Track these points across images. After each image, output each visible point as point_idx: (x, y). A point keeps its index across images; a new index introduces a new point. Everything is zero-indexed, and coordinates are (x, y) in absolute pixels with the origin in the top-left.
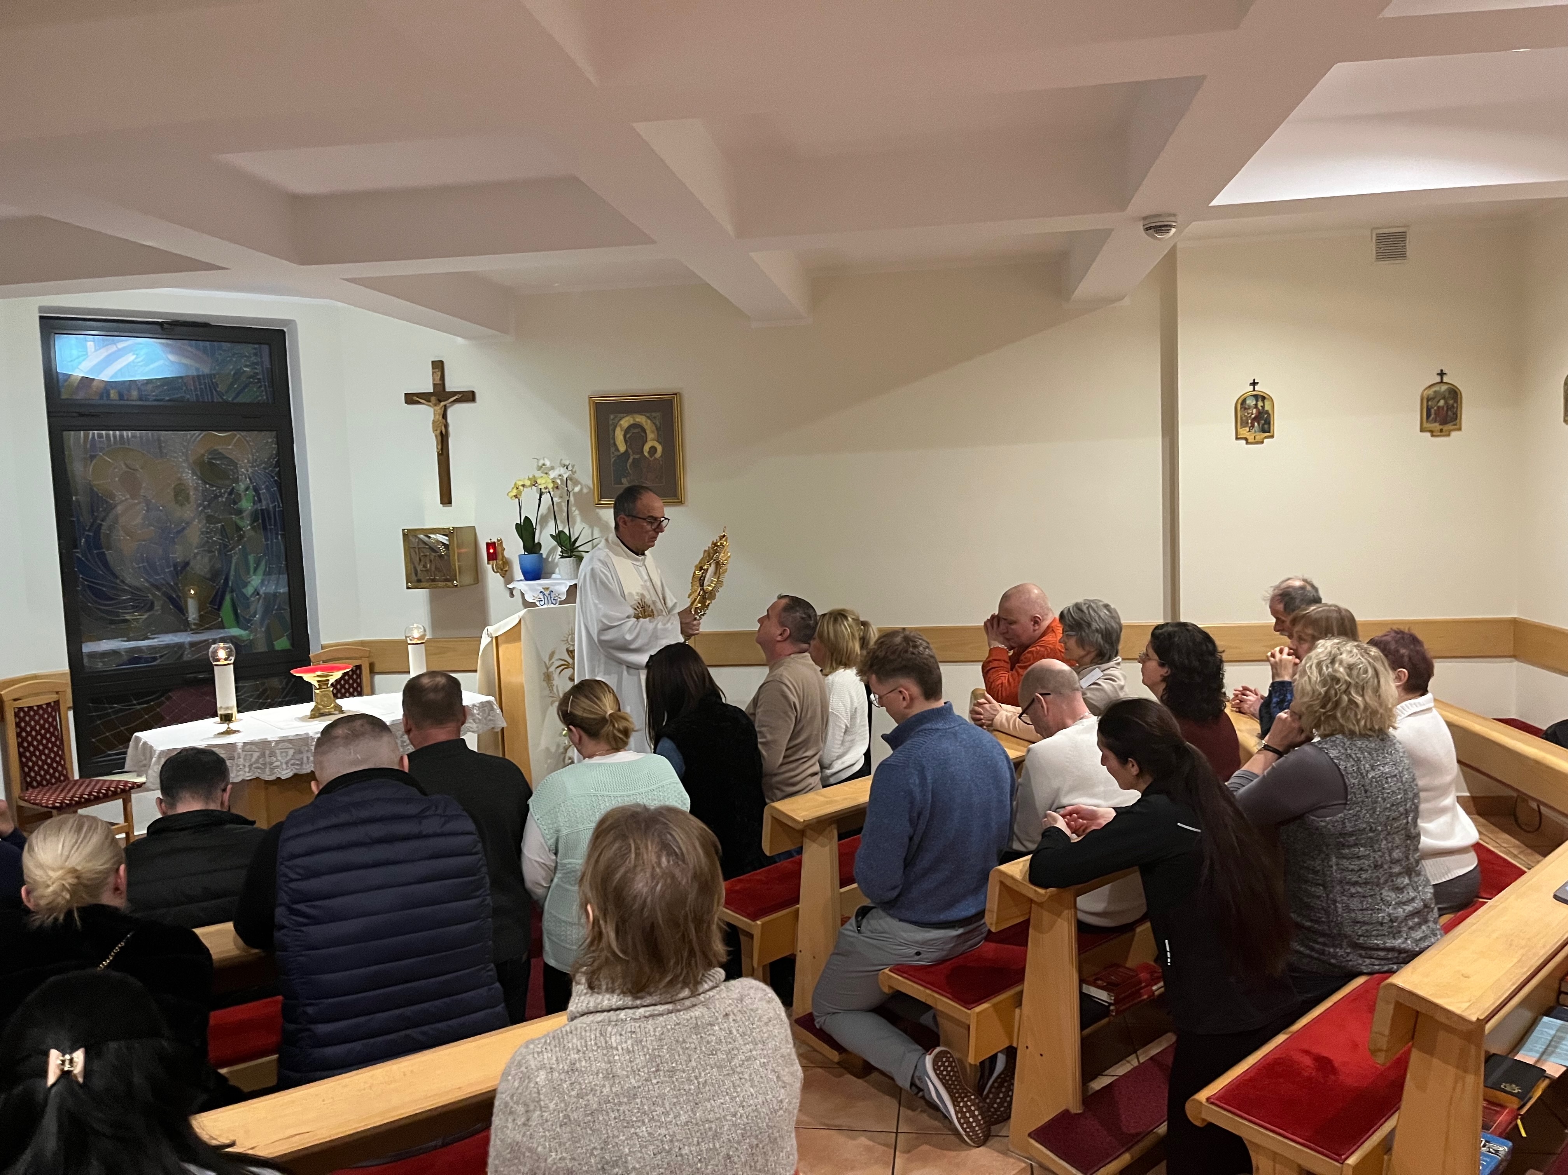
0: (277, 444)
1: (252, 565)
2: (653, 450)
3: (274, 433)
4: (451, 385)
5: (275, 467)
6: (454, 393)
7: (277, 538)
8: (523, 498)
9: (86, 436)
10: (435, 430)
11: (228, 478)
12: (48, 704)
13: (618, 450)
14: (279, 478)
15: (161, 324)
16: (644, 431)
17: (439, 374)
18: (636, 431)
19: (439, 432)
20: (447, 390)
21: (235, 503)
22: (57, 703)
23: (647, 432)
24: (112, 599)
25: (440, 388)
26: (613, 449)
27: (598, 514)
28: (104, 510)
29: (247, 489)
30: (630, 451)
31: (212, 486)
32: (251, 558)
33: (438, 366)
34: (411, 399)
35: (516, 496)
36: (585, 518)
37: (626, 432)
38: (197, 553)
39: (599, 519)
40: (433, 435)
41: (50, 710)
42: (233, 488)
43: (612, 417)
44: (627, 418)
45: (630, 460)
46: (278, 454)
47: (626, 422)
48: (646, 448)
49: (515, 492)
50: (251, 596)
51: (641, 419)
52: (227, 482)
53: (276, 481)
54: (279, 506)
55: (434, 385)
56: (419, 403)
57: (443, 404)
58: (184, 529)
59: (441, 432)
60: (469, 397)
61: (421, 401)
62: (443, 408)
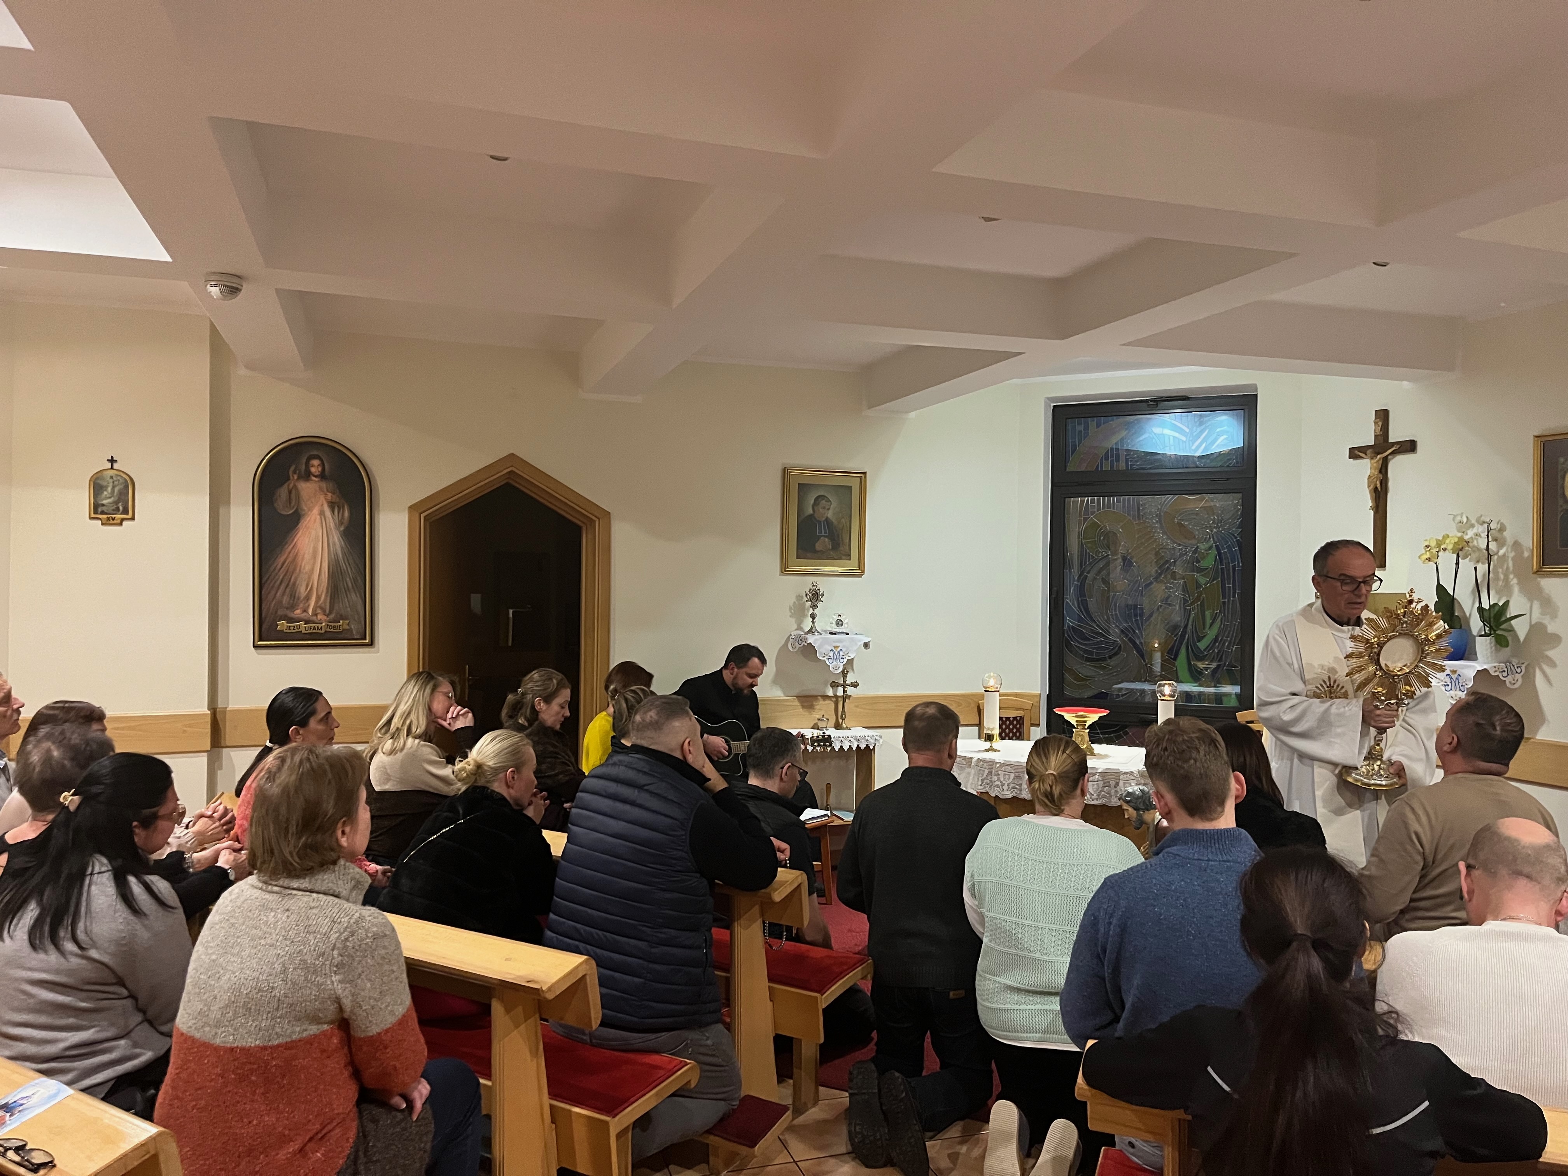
0: (1242, 505)
1: (1208, 621)
3: (1240, 495)
4: (1396, 435)
5: (1239, 528)
6: (1394, 444)
7: (1234, 596)
8: (1439, 561)
9: (1082, 502)
10: (1369, 486)
11: (1194, 537)
12: (1015, 718)
14: (1241, 537)
15: (1147, 401)
17: (1380, 424)
19: (1371, 487)
20: (1391, 441)
21: (1198, 562)
22: (1022, 718)
24: (1089, 640)
25: (1381, 439)
27: (1539, 583)
28: (1090, 564)
29: (1210, 548)
31: (1180, 545)
32: (1208, 613)
33: (1383, 416)
34: (1355, 453)
35: (1429, 560)
36: (1524, 590)
38: (1161, 606)
39: (1540, 590)
40: (1368, 491)
41: (1015, 722)
42: (1198, 547)
46: (1242, 516)
49: (1428, 555)
50: (1205, 650)
52: (1194, 542)
53: (1237, 541)
54: (1239, 566)
55: (1376, 436)
56: (1361, 457)
57: (1379, 457)
58: (1151, 583)
59: (1376, 489)
60: (1410, 447)
61: (1362, 455)
62: (1381, 462)
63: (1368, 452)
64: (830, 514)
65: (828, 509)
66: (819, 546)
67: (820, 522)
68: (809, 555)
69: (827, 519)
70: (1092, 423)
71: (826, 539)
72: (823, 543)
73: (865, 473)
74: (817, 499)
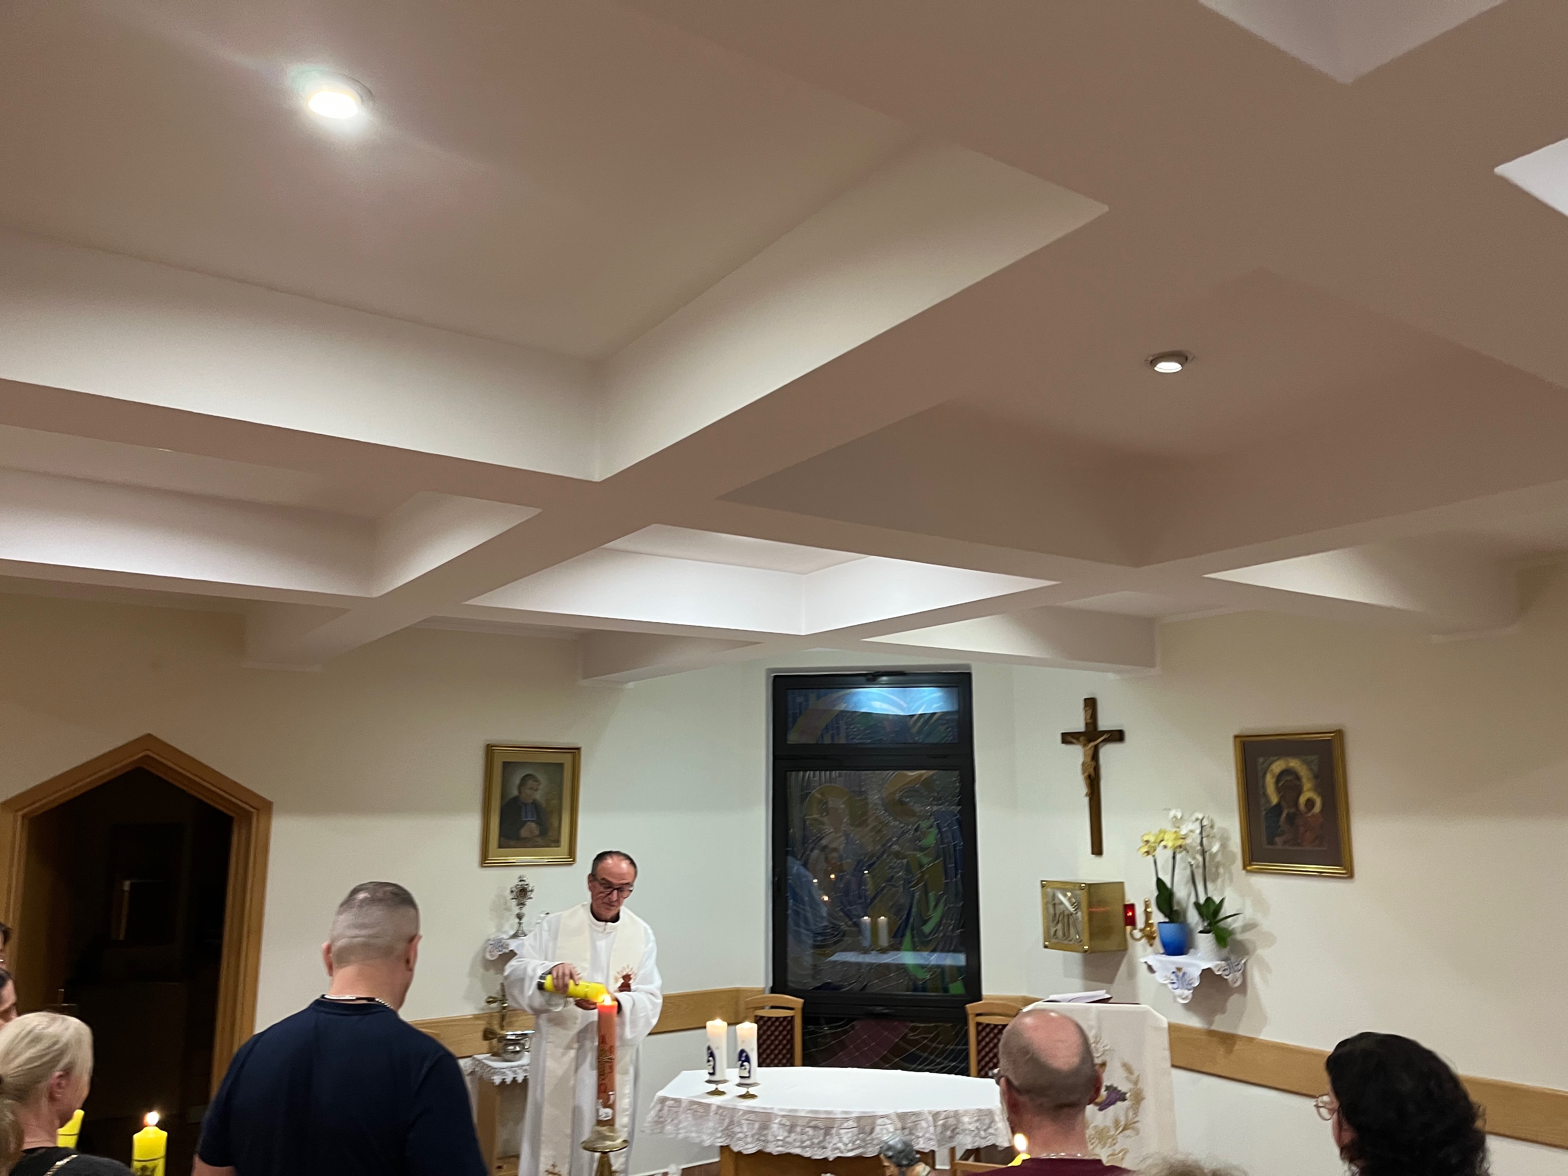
0: (961, 783)
1: (932, 904)
2: (1310, 803)
3: (957, 773)
5: (958, 805)
7: (956, 877)
9: (804, 777)
11: (916, 815)
13: (1268, 801)
14: (962, 815)
16: (1298, 778)
18: (1289, 778)
21: (920, 840)
23: (1304, 780)
26: (1263, 801)
27: (1247, 881)
28: (813, 842)
29: (931, 827)
30: (1283, 804)
31: (901, 823)
35: (1148, 853)
36: (1237, 889)
37: (1279, 777)
39: (1251, 888)
42: (919, 825)
43: (1261, 760)
44: (1278, 763)
45: (1284, 815)
46: (960, 793)
47: (1278, 766)
48: (1302, 800)
49: (1147, 849)
50: (930, 935)
51: (1294, 763)
52: (915, 819)
53: (957, 819)
54: (959, 845)
55: (1087, 724)
61: (1074, 741)
62: (1093, 749)
63: (1082, 739)
64: (538, 796)
65: (536, 790)
66: (524, 833)
67: (526, 805)
68: (512, 843)
69: (534, 800)
70: (812, 695)
71: (533, 824)
72: (530, 828)
73: (578, 749)
74: (524, 779)
